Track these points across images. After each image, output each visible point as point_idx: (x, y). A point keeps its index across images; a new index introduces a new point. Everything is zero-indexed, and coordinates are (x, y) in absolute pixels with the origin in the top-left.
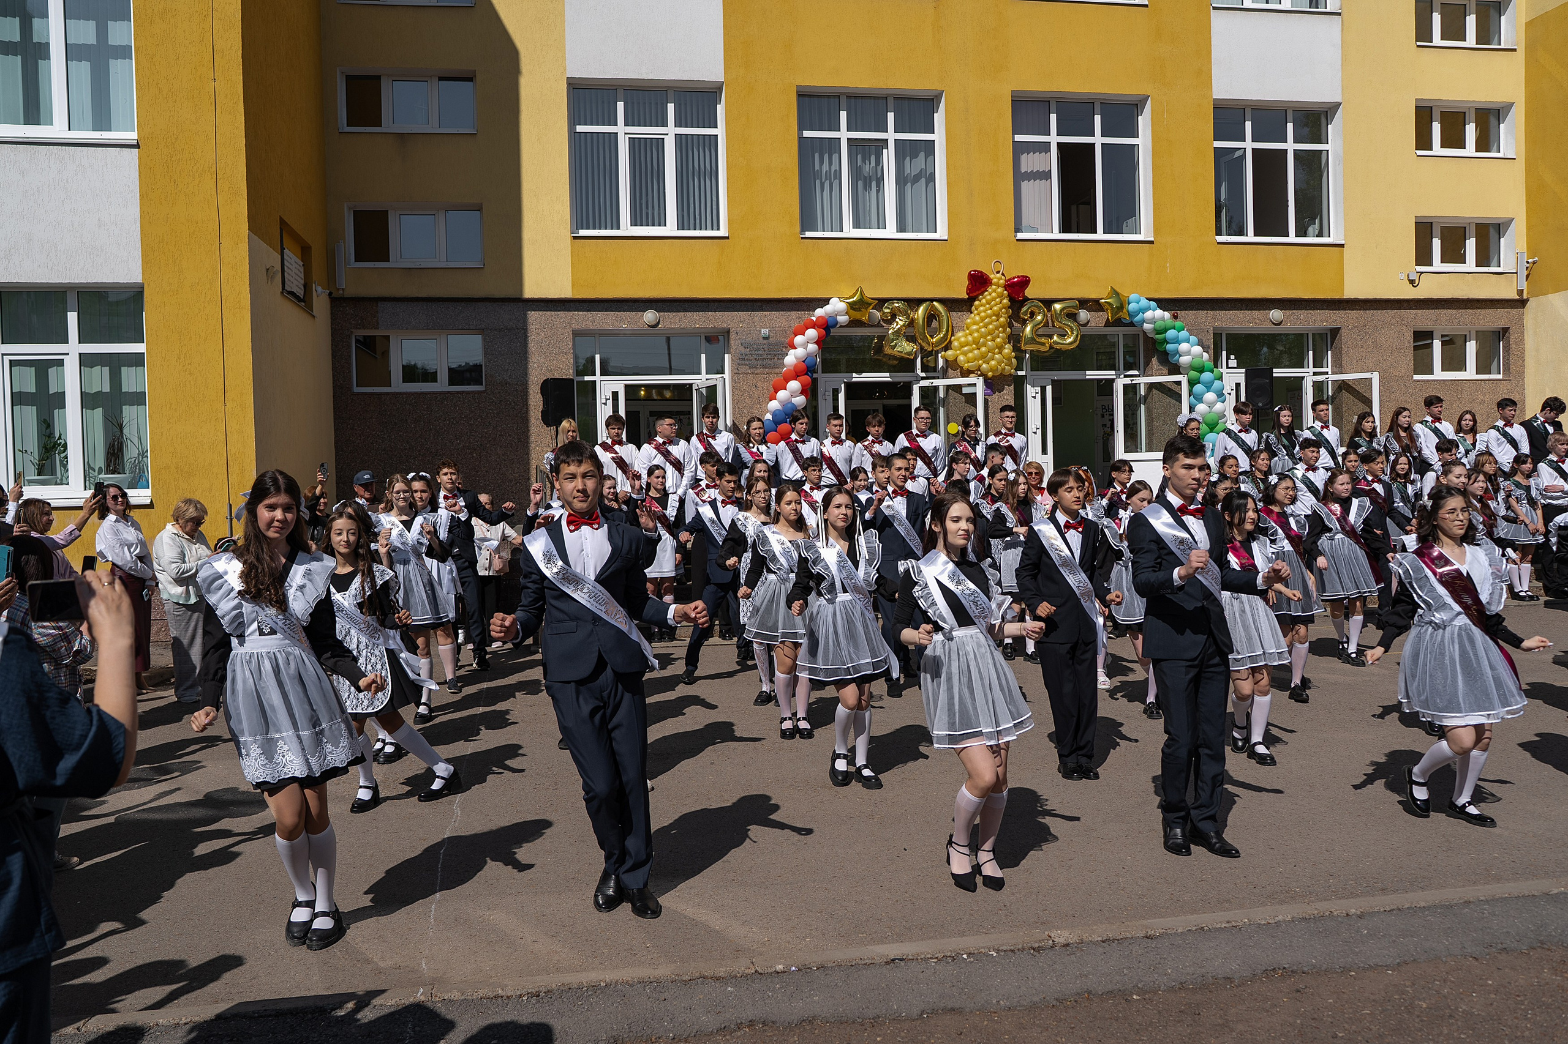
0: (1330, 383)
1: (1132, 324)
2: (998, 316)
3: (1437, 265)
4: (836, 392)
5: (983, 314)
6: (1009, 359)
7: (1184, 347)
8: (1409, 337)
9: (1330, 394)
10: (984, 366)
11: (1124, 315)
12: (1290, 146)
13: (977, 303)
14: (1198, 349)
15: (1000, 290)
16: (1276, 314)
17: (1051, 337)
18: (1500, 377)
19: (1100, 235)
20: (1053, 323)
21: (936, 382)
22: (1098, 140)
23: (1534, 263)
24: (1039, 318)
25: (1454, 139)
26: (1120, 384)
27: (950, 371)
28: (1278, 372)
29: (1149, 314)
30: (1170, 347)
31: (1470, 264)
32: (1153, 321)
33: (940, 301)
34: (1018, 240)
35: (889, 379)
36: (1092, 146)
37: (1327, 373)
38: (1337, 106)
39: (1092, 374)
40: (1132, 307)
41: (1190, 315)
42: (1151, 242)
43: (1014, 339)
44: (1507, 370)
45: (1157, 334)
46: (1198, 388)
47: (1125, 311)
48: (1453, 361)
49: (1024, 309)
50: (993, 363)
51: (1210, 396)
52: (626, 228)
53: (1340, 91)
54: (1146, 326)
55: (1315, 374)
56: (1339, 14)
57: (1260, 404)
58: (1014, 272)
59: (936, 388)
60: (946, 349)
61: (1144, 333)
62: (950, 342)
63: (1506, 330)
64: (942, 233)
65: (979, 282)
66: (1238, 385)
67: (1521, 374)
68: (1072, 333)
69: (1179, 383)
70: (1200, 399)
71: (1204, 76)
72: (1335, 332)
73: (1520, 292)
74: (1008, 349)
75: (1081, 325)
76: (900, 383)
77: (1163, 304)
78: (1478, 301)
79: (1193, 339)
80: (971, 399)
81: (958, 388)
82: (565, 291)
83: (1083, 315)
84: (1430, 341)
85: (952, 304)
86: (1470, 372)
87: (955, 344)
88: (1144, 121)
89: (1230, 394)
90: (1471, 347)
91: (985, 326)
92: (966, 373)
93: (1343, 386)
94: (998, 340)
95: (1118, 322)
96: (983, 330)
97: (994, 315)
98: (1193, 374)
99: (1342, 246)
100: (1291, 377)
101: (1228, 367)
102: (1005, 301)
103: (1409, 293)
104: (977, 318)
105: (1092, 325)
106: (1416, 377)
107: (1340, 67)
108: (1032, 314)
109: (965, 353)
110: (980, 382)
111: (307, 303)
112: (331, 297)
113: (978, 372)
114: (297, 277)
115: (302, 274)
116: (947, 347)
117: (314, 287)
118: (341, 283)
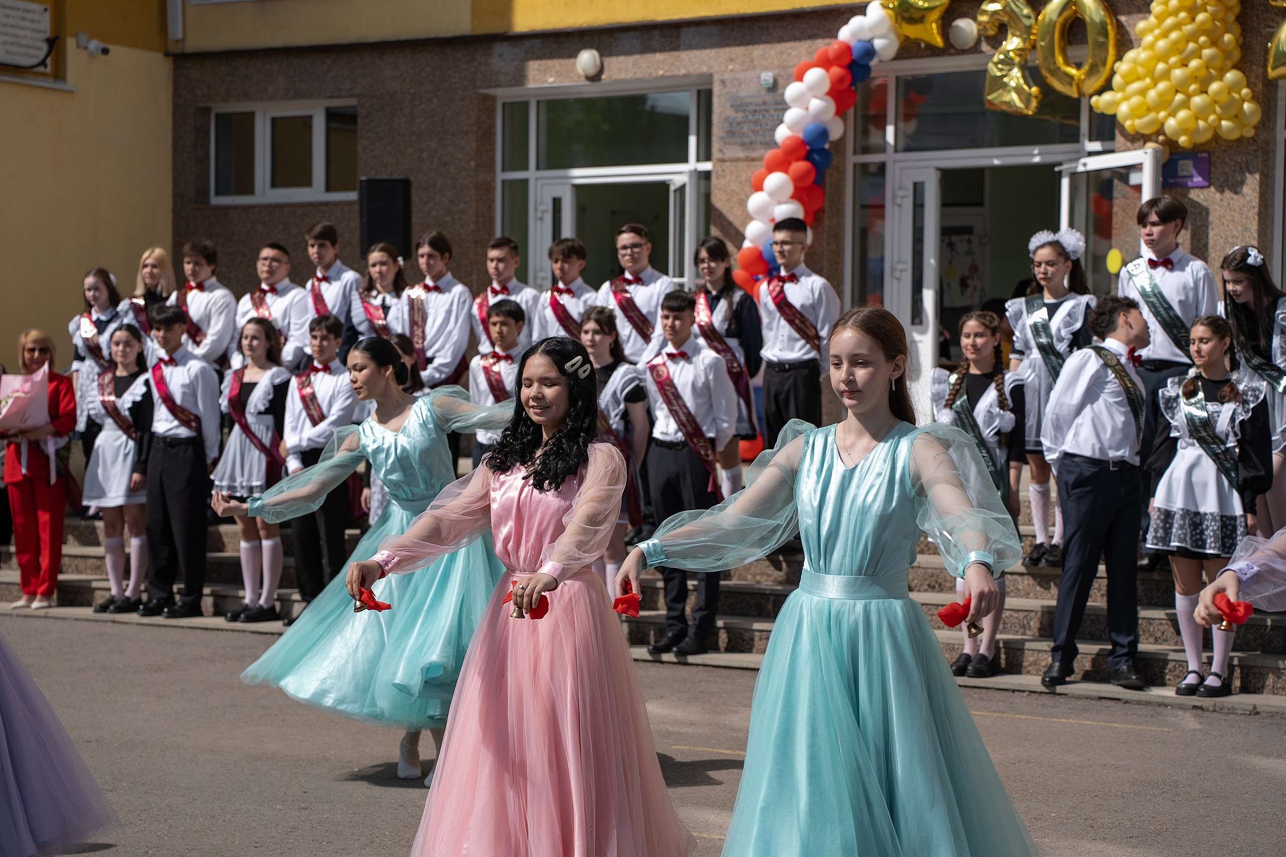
4: (919, 186)
6: (1231, 104)
10: (1167, 122)
21: (1091, 163)
43: (1249, 60)
50: (1188, 115)
60: (1102, 88)
62: (1112, 75)
74: (1227, 83)
81: (1124, 176)
110: (1147, 158)
111: (49, 70)
112: (167, 54)
113: (1161, 138)
114: (10, 30)
115: (45, 23)
116: (1107, 86)
117: (71, 43)
118: (176, 30)
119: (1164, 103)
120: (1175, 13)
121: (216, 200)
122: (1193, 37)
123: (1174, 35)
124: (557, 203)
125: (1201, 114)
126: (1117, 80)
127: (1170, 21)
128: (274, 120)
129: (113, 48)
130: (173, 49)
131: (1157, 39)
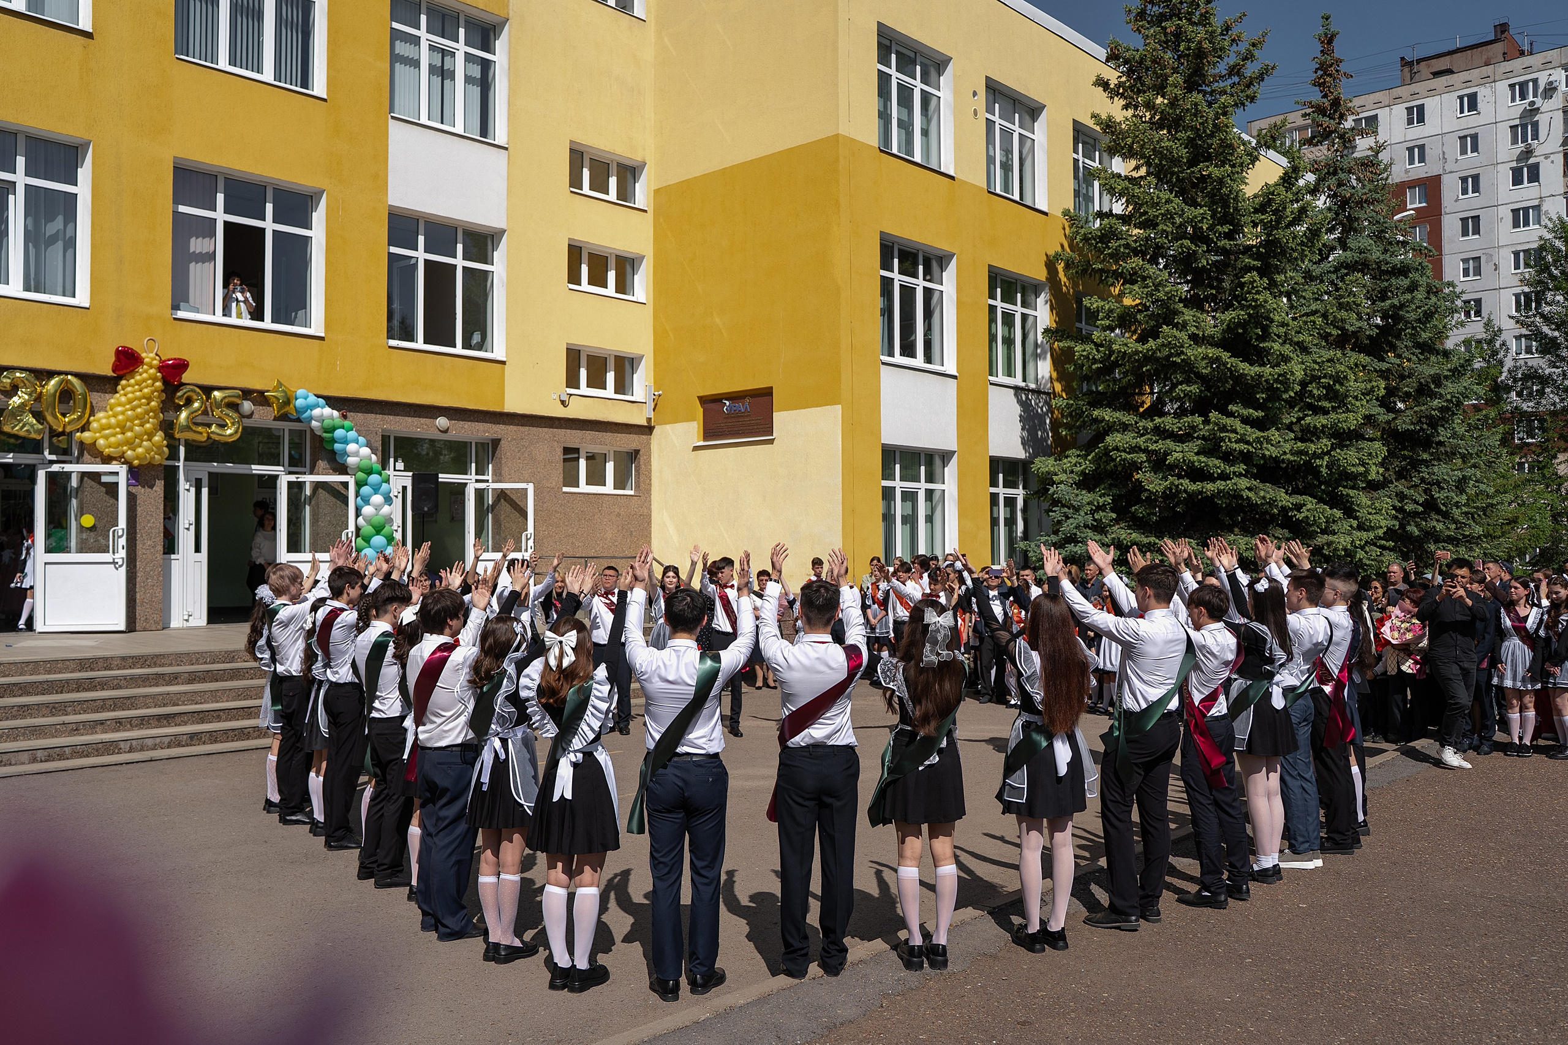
0: (490, 491)
1: (299, 420)
2: (149, 399)
3: (584, 389)
5: (130, 395)
6: (159, 448)
7: (352, 447)
8: (559, 452)
9: (490, 503)
10: (129, 452)
11: (290, 409)
12: (460, 262)
13: (123, 382)
14: (365, 451)
15: (152, 371)
16: (442, 422)
17: (209, 426)
18: (632, 493)
19: (267, 324)
20: (212, 412)
21: (68, 468)
22: (269, 225)
23: (660, 395)
24: (196, 405)
25: (598, 279)
26: (284, 481)
27: (86, 456)
28: (443, 477)
29: (317, 412)
30: (337, 446)
31: (610, 391)
32: (321, 419)
33: (76, 375)
34: (175, 319)
35: (10, 461)
36: (262, 231)
37: (487, 481)
38: (502, 232)
39: (255, 469)
40: (300, 402)
41: (360, 417)
42: (322, 339)
43: (167, 427)
44: (638, 487)
45: (325, 432)
46: (365, 490)
47: (291, 406)
48: (597, 477)
49: (179, 394)
50: (140, 450)
51: (377, 499)
53: (505, 219)
54: (314, 423)
55: (477, 481)
56: (506, 149)
57: (426, 509)
58: (171, 354)
59: (68, 475)
60: (83, 429)
61: (312, 430)
62: (88, 423)
63: (637, 452)
64: (82, 298)
65: (127, 361)
66: (404, 488)
67: (649, 491)
68: (233, 424)
69: (345, 485)
70: (367, 501)
71: (380, 181)
72: (496, 443)
73: (649, 420)
74: (158, 437)
75: (244, 417)
76: (21, 465)
77: (332, 402)
78: (616, 424)
79: (362, 439)
80: (112, 489)
81: (95, 476)
83: (247, 406)
84: (576, 456)
85: (92, 381)
86: (609, 488)
87: (94, 425)
88: (319, 217)
89: (396, 497)
90: (610, 467)
91: (133, 409)
92: (107, 460)
93: (502, 495)
94: (148, 426)
95: (284, 417)
96: (129, 413)
97: (144, 398)
98: (360, 475)
99: (503, 363)
100: (455, 483)
101: (395, 470)
102: (158, 384)
103: (559, 412)
104: (123, 399)
105: (256, 416)
106: (565, 489)
107: (505, 197)
108: (189, 402)
109: (106, 437)
110: (123, 470)
113: (122, 460)
119: (130, 443)
123: (139, 410)
125: (148, 451)
126: (92, 426)
131: (127, 410)
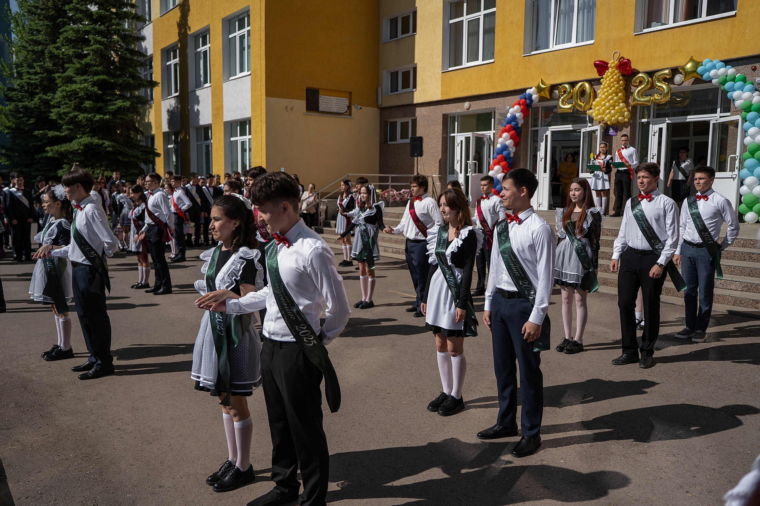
1: (705, 81)
4: (547, 136)
6: (622, 112)
7: (736, 94)
10: (606, 117)
11: (697, 74)
13: (602, 80)
14: (746, 95)
15: (612, 70)
17: (652, 96)
19: (704, 18)
20: (655, 86)
21: (587, 129)
24: (646, 84)
26: (711, 124)
29: (712, 72)
30: (729, 95)
32: (716, 76)
33: (587, 81)
34: (636, 35)
35: (572, 128)
39: (691, 118)
42: (734, 17)
45: (721, 86)
46: (746, 125)
47: (697, 72)
49: (633, 79)
51: (753, 130)
52: (465, 64)
54: (713, 81)
62: (592, 105)
65: (601, 67)
70: (747, 133)
74: (620, 107)
75: (677, 85)
77: (727, 63)
79: (746, 86)
82: (438, 97)
83: (677, 78)
85: (592, 82)
92: (599, 123)
97: (608, 86)
98: (744, 113)
102: (616, 77)
104: (604, 87)
105: (684, 84)
108: (641, 83)
109: (596, 111)
110: (599, 128)
111: (348, 113)
112: (378, 108)
113: (603, 122)
114: (338, 105)
115: (347, 103)
116: (591, 109)
117: (353, 107)
118: (380, 102)
119: (604, 112)
120: (606, 88)
121: (389, 143)
122: (611, 94)
123: (606, 94)
124: (462, 141)
125: (614, 115)
126: (593, 107)
127: (605, 90)
128: (401, 123)
129: (362, 107)
130: (380, 107)
131: (602, 95)
